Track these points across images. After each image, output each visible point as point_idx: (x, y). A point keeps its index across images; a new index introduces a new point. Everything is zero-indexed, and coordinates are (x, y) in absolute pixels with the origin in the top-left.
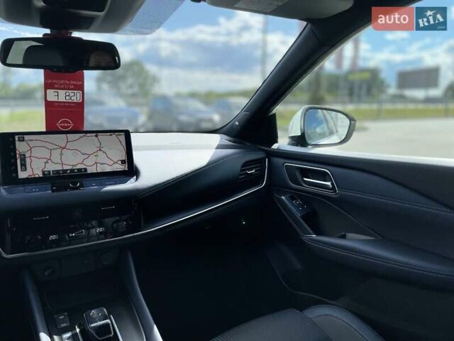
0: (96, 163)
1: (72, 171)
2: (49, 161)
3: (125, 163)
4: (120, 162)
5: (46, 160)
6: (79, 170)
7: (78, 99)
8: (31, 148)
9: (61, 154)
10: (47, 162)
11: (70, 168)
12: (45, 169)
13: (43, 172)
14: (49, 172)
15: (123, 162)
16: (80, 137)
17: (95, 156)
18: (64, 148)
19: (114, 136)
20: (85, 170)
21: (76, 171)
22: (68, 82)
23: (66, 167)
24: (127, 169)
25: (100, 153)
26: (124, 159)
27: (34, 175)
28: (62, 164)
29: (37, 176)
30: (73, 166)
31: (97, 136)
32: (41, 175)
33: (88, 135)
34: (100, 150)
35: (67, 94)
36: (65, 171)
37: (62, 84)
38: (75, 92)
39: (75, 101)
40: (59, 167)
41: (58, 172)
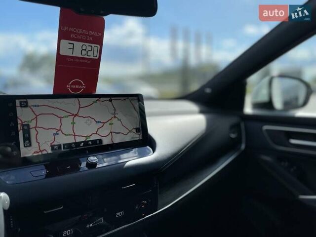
0: (111, 132)
1: (86, 143)
2: (60, 132)
3: (139, 132)
4: (134, 131)
5: (55, 131)
6: (94, 142)
7: (95, 55)
8: (37, 116)
9: (73, 123)
10: (56, 134)
11: (83, 139)
12: (55, 143)
13: (53, 147)
14: (59, 146)
15: (138, 130)
16: (94, 102)
17: (110, 124)
18: (76, 115)
19: (128, 101)
20: (100, 141)
21: (90, 143)
22: (86, 33)
23: (79, 139)
24: (141, 138)
25: (115, 121)
26: (138, 126)
27: (41, 151)
28: (75, 136)
29: (45, 152)
30: (87, 137)
31: (111, 101)
32: (50, 151)
33: (102, 99)
34: (115, 117)
35: (84, 48)
36: (77, 144)
37: (79, 34)
38: (93, 45)
39: (92, 57)
40: (71, 140)
41: (69, 145)
